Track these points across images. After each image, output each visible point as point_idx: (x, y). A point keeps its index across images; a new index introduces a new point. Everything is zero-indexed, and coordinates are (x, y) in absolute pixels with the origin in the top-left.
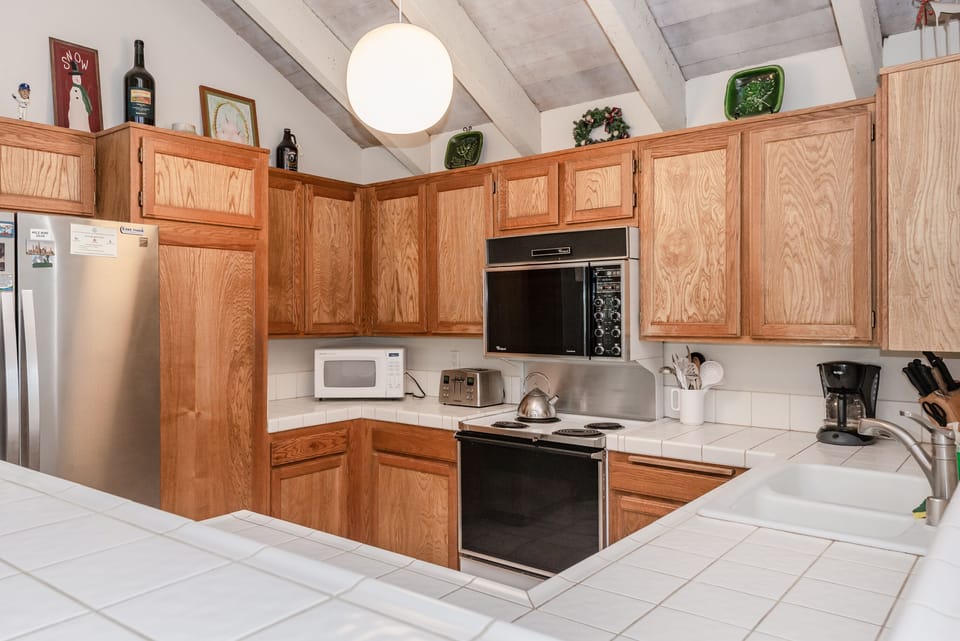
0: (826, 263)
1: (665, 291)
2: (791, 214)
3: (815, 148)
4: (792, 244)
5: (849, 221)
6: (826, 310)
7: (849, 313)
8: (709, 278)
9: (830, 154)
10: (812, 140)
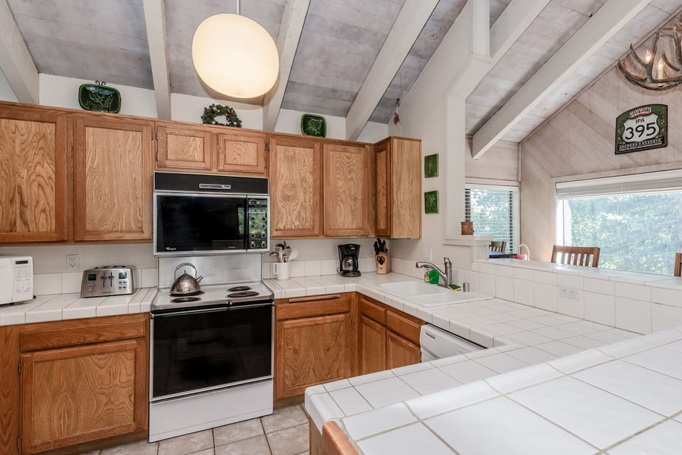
0: (352, 205)
1: (283, 214)
2: (340, 183)
3: (348, 158)
4: (340, 196)
5: (360, 188)
6: (353, 223)
7: (360, 224)
8: (305, 208)
9: (354, 161)
10: (347, 154)
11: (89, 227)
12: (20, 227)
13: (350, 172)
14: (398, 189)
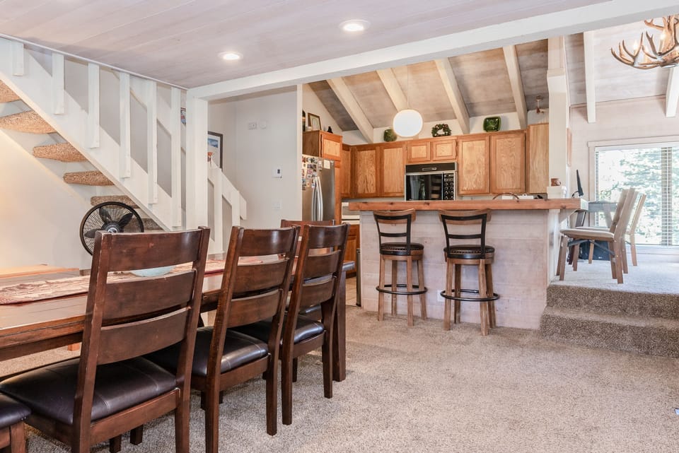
0: (513, 172)
1: (466, 181)
2: (503, 159)
3: (510, 142)
4: (504, 167)
7: (519, 185)
8: (480, 177)
9: (514, 143)
10: (509, 139)
11: (385, 191)
12: (366, 192)
13: (511, 151)
14: (534, 158)
